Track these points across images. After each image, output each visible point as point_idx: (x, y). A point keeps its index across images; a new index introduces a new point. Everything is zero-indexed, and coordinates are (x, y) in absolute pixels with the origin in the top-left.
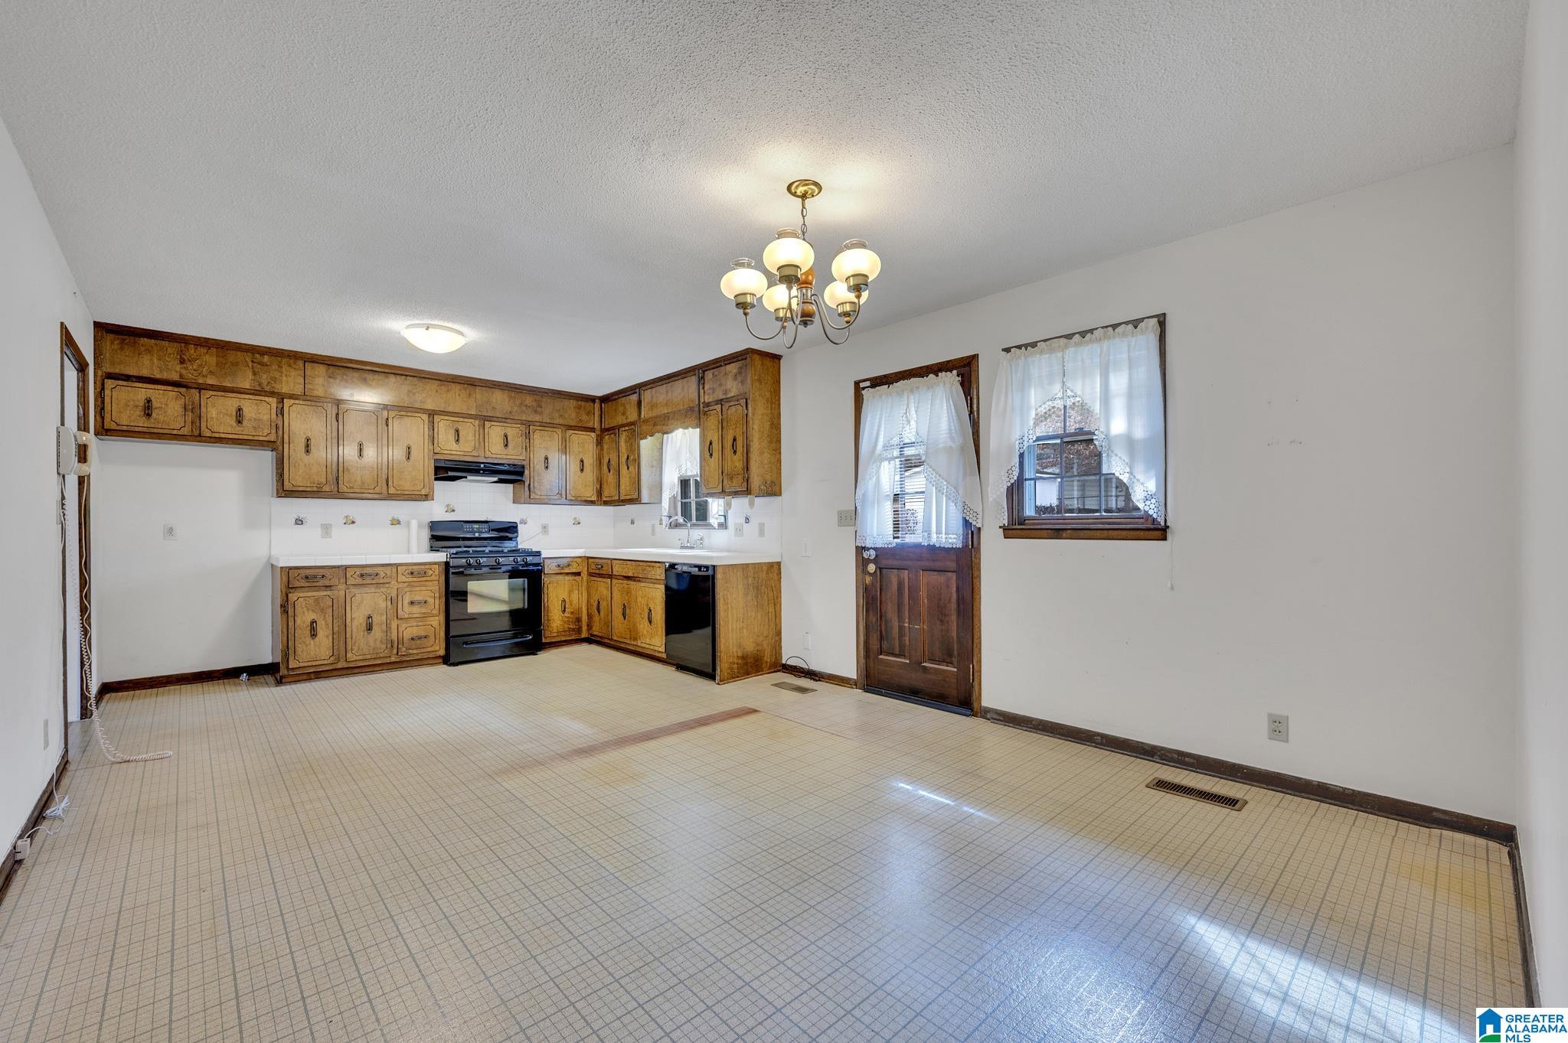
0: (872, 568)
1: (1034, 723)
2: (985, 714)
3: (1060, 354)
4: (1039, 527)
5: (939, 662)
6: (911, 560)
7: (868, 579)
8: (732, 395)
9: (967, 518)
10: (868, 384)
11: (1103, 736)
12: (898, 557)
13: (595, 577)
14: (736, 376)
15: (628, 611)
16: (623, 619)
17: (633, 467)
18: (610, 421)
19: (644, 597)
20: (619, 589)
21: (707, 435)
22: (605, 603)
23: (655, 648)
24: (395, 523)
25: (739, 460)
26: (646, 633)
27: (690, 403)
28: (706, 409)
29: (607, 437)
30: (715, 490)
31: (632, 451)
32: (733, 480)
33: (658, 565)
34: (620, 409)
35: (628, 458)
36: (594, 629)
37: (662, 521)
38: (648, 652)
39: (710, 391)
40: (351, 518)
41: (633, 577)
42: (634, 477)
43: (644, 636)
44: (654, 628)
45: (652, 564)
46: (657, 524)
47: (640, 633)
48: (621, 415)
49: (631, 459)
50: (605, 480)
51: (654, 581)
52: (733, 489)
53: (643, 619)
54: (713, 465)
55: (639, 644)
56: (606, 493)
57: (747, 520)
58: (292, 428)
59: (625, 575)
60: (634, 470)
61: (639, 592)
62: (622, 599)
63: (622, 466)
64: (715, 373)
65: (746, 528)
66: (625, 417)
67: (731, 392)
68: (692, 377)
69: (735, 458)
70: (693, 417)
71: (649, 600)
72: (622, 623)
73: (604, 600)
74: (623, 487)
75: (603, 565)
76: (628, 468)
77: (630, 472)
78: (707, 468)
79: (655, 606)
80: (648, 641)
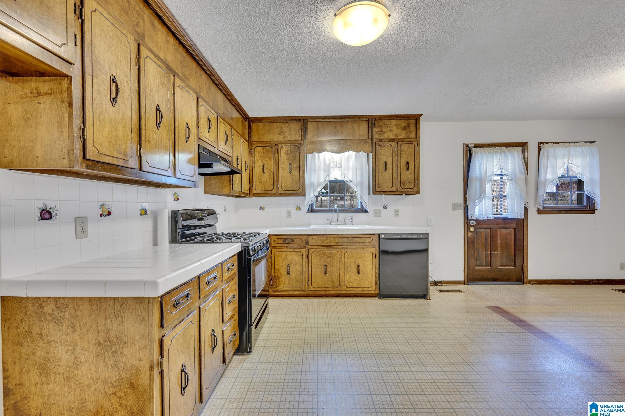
0: (472, 229)
1: (550, 281)
2: (530, 282)
3: (568, 149)
4: (552, 210)
5: (506, 266)
6: (494, 224)
7: (469, 234)
8: (402, 137)
9: (526, 207)
10: (473, 145)
11: (574, 280)
12: (486, 224)
13: (282, 249)
14: (405, 127)
15: (329, 269)
16: (322, 275)
17: (297, 172)
18: (261, 137)
19: (351, 258)
20: (318, 255)
21: (381, 158)
22: (297, 267)
23: (364, 289)
24: (143, 213)
25: (411, 175)
26: (353, 280)
27: (360, 137)
28: (381, 143)
29: (260, 148)
30: (388, 190)
31: (296, 161)
32: (406, 185)
33: (367, 236)
34: (276, 130)
35: (290, 165)
36: (281, 286)
37: (300, 208)
38: (355, 292)
39: (381, 132)
40: (107, 207)
41: (335, 246)
42: (298, 179)
43: (350, 283)
44: (363, 276)
45: (361, 236)
46: (293, 210)
47: (346, 281)
48: (278, 134)
49: (294, 166)
50: (257, 178)
51: (362, 246)
52: (406, 190)
53: (349, 272)
54: (386, 176)
55: (344, 288)
56: (258, 188)
57: (385, 207)
58: (96, 52)
59: (325, 245)
60: (298, 174)
61: (344, 255)
62: (323, 262)
63: (282, 170)
64: (386, 123)
65: (384, 211)
66: (282, 136)
67: (400, 136)
68: (363, 122)
69: (407, 173)
70: (366, 146)
71: (357, 259)
72: (321, 278)
73: (296, 264)
74: (283, 185)
75: (294, 240)
76: (290, 172)
77: (292, 175)
78: (381, 177)
79: (364, 263)
80: (355, 285)
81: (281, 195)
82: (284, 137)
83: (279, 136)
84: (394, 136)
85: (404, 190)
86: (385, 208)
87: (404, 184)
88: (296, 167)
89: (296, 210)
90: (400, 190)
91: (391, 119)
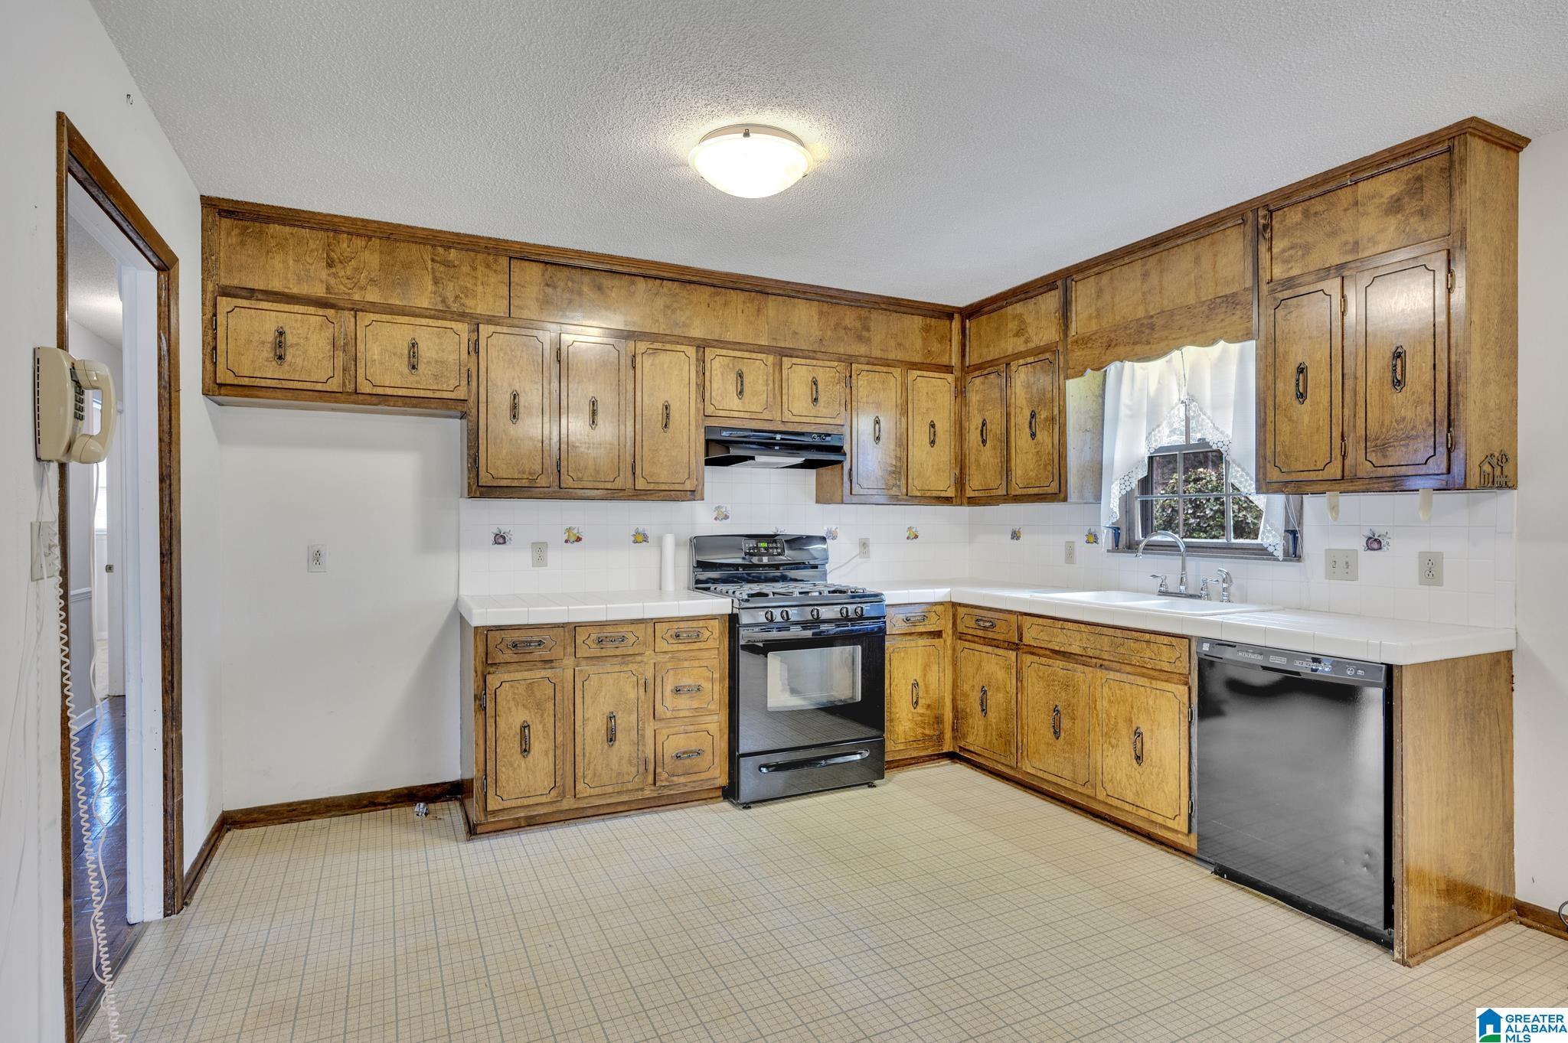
13: (974, 642)
14: (1398, 200)
15: (1066, 723)
16: (1050, 736)
17: (1046, 433)
18: (985, 351)
19: (1119, 703)
20: (1041, 674)
21: (1286, 353)
22: (1000, 696)
23: (1154, 817)
24: (640, 538)
25: (1418, 403)
26: (1124, 779)
27: (1219, 288)
28: (1287, 294)
29: (978, 381)
30: (1313, 476)
31: (1045, 403)
32: (1390, 452)
33: (1166, 640)
34: (1010, 325)
35: (1033, 416)
36: (970, 739)
37: (1095, 535)
38: (1130, 820)
39: (1292, 252)
40: (575, 531)
41: (1082, 656)
42: (1049, 453)
43: (1115, 784)
44: (1151, 773)
45: (1147, 636)
46: (1080, 541)
47: (1105, 774)
48: (1014, 336)
49: (1042, 417)
50: (973, 459)
51: (1151, 672)
52: (1390, 472)
53: (1113, 747)
54: (1306, 419)
55: (1101, 796)
56: (975, 483)
57: (1374, 543)
58: (492, 375)
59: (1057, 648)
60: (1050, 439)
61: (1100, 690)
62: (1051, 697)
63: (1018, 432)
64: (1313, 210)
65: (1367, 558)
66: (1023, 339)
67: (1375, 243)
68: (1228, 232)
69: (1398, 398)
70: (1235, 318)
71: (1135, 710)
72: (1048, 744)
73: (998, 690)
74: (1019, 472)
75: (996, 622)
76: (1033, 435)
77: (1038, 443)
78: (1284, 427)
79: (1155, 728)
80: (1130, 798)
81: (1018, 499)
82: (1027, 341)
83: (1015, 339)
84: (1346, 253)
85: (1381, 472)
86: (1375, 546)
87: (1383, 448)
88: (1046, 419)
89: (1088, 542)
90: (1365, 475)
91: (1328, 187)
